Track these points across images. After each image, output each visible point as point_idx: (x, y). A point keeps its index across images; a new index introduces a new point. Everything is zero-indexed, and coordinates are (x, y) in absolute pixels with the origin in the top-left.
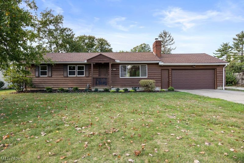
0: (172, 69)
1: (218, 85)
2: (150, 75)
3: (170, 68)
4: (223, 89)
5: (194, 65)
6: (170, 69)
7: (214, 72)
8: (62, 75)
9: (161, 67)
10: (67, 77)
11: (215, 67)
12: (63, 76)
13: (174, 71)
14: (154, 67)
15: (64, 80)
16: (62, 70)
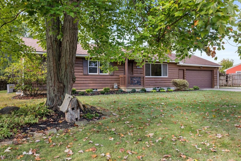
0: (187, 70)
1: (215, 85)
2: (170, 75)
3: (185, 68)
4: (217, 88)
5: (202, 67)
6: (185, 70)
7: (211, 74)
8: (81, 72)
9: (178, 67)
10: (88, 75)
11: (213, 69)
12: (82, 74)
13: (187, 71)
14: (173, 66)
15: (84, 79)
16: (81, 65)
